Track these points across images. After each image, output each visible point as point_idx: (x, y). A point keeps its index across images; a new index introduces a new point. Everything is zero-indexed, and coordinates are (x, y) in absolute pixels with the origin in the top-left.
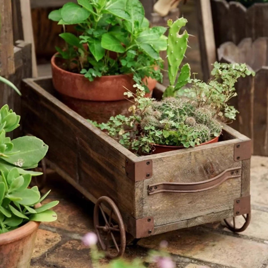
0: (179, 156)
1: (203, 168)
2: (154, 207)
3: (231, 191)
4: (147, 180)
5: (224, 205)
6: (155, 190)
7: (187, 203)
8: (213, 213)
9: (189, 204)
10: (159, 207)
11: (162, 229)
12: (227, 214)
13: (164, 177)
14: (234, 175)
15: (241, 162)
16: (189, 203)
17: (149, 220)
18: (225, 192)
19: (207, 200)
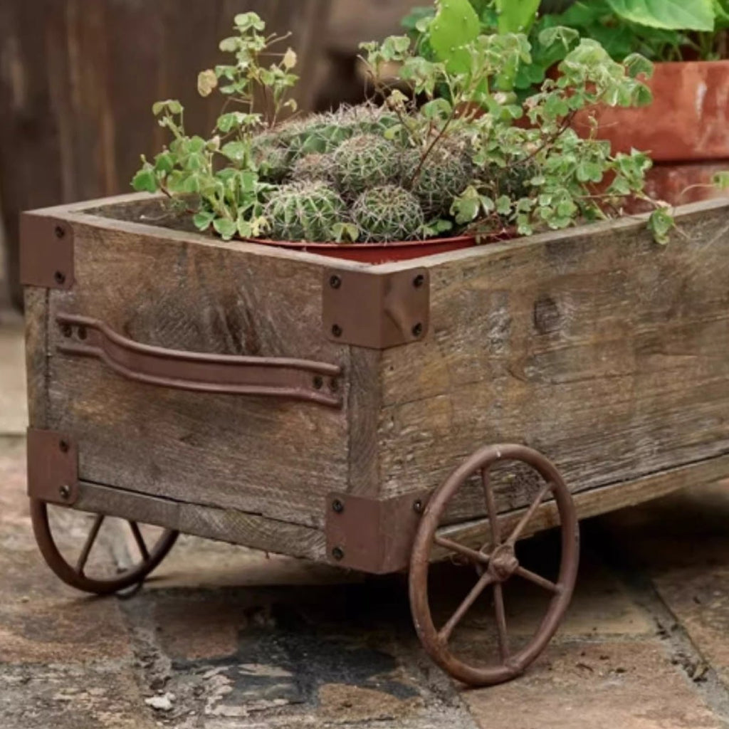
0: (151, 245)
1: (223, 318)
2: (79, 402)
3: (317, 455)
4: (57, 295)
5: (297, 502)
6: (78, 338)
7: (178, 436)
8: (260, 514)
9: (182, 444)
10: (94, 414)
11: (102, 499)
12: (305, 544)
13: (108, 307)
14: (323, 393)
15: (347, 349)
16: (182, 439)
17: (64, 447)
18: (297, 449)
19: (238, 455)
